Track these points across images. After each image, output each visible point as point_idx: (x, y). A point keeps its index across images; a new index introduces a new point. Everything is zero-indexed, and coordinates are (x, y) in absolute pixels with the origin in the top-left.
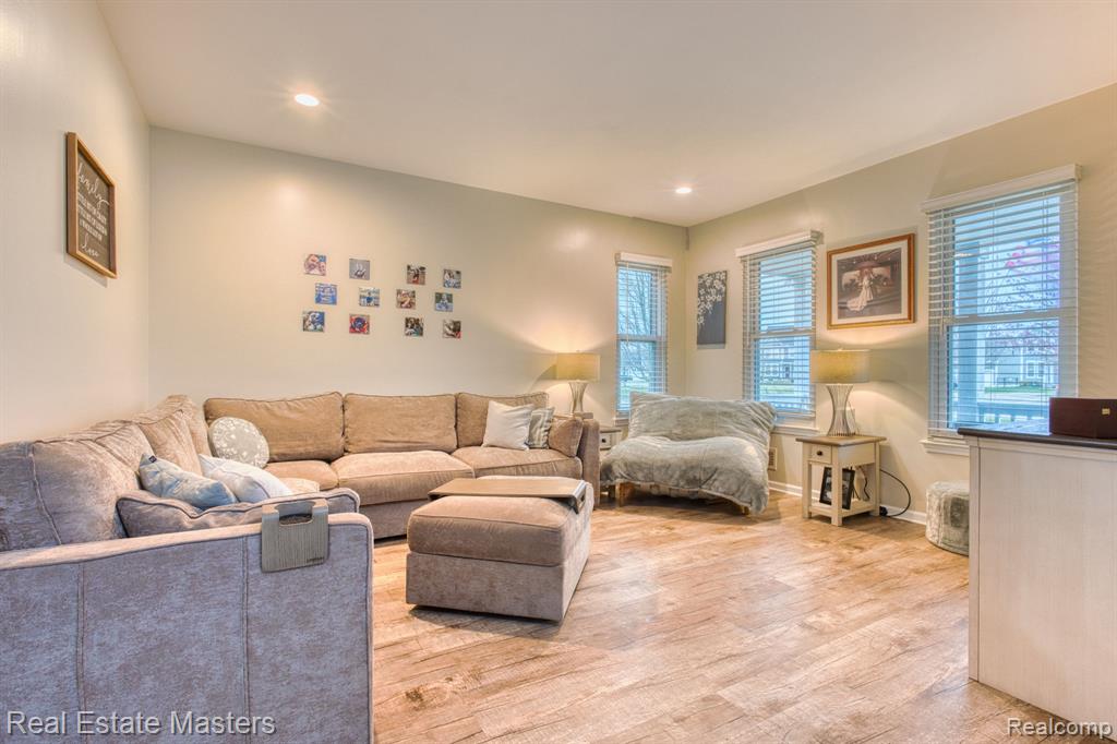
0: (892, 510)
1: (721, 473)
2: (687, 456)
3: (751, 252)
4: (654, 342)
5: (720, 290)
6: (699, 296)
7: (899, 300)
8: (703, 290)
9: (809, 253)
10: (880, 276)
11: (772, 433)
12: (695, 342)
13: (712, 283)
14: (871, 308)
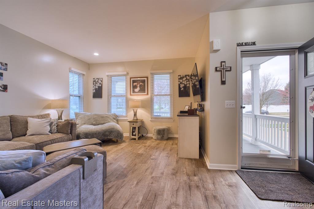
0: (144, 135)
1: (113, 132)
2: (103, 129)
3: (110, 74)
4: (80, 97)
5: (101, 83)
6: (94, 84)
7: (145, 90)
8: (95, 83)
9: (125, 77)
10: (141, 85)
11: (117, 121)
12: (92, 97)
13: (98, 81)
14: (140, 91)
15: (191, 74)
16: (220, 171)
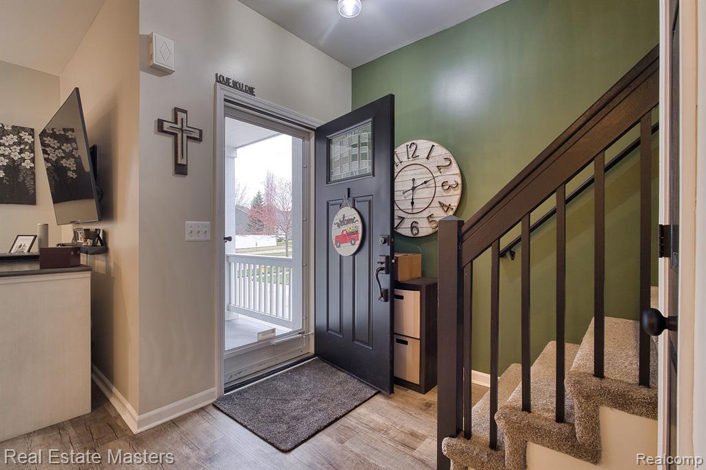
15: (44, 130)
16: (174, 423)
